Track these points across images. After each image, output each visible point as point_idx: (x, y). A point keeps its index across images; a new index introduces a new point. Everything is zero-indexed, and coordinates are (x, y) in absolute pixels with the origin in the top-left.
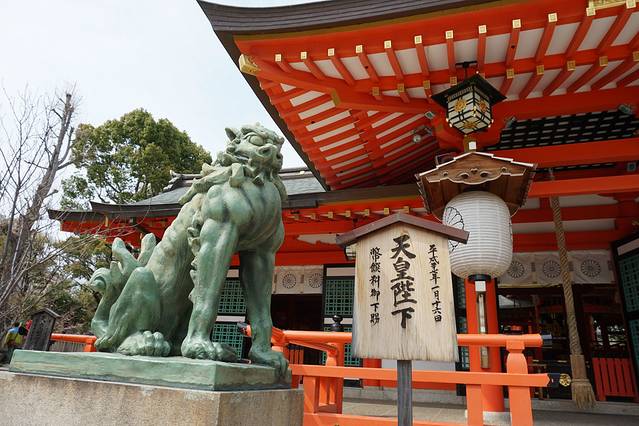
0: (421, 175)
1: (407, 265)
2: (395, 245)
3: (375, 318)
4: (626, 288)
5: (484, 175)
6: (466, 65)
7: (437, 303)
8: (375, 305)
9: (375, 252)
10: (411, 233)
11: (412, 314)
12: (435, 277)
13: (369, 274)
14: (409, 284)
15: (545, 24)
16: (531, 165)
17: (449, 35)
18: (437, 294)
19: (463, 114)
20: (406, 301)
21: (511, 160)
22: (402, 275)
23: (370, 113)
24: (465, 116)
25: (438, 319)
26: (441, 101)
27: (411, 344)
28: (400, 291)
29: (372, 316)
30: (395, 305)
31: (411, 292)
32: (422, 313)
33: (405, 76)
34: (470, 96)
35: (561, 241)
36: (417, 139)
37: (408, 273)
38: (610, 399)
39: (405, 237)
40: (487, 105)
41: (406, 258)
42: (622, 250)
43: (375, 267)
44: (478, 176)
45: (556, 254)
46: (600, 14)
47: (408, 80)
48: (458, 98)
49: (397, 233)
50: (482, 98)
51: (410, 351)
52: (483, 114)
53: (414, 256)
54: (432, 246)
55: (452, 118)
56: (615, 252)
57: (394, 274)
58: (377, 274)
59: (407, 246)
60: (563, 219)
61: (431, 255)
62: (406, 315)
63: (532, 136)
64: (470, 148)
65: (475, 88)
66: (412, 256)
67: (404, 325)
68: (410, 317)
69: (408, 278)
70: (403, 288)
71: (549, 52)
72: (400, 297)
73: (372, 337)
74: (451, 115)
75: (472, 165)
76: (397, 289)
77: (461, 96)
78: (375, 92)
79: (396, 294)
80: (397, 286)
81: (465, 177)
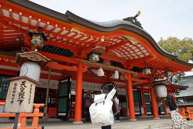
0: (19, 54)
1: (24, 89)
2: (22, 83)
3: (12, 102)
4: (60, 91)
5: (37, 59)
6: (40, 27)
7: (30, 99)
8: (13, 99)
9: (16, 85)
10: (27, 81)
11: (23, 101)
12: (30, 93)
13: (13, 90)
14: (23, 94)
15: (62, 28)
16: (49, 60)
17: (40, 20)
18: (30, 97)
19: (36, 41)
20: (22, 98)
21: (45, 57)
22: (22, 91)
23: (4, 27)
24: (37, 42)
25: (29, 103)
26: (31, 35)
27: (21, 109)
28: (21, 95)
29: (11, 101)
30: (19, 99)
31: (24, 96)
32: (25, 101)
33: (22, 22)
34: (40, 37)
35: (49, 77)
36: (18, 40)
37: (24, 91)
38: (50, 118)
39: (25, 82)
40: (43, 41)
41: (24, 87)
42: (62, 82)
43: (15, 88)
44: (35, 59)
45: (47, 80)
46: (73, 32)
47: (22, 24)
48: (36, 36)
49: (23, 80)
50: (42, 39)
51: (20, 110)
52: (41, 43)
53: (26, 87)
54: (31, 85)
55: (33, 41)
56: (60, 82)
57: (20, 91)
58: (15, 90)
59: (25, 84)
60: (51, 72)
61: (31, 87)
62: (21, 101)
63: (49, 49)
64: (36, 51)
65: (42, 36)
66: (25, 87)
67: (20, 104)
68: (22, 102)
69: (24, 92)
70: (22, 94)
71: (61, 34)
72: (20, 97)
73: (10, 107)
74: (33, 40)
75: (34, 55)
76: (20, 95)
77: (37, 36)
78: (10, 23)
79: (19, 96)
80: (20, 94)
81: (32, 58)
